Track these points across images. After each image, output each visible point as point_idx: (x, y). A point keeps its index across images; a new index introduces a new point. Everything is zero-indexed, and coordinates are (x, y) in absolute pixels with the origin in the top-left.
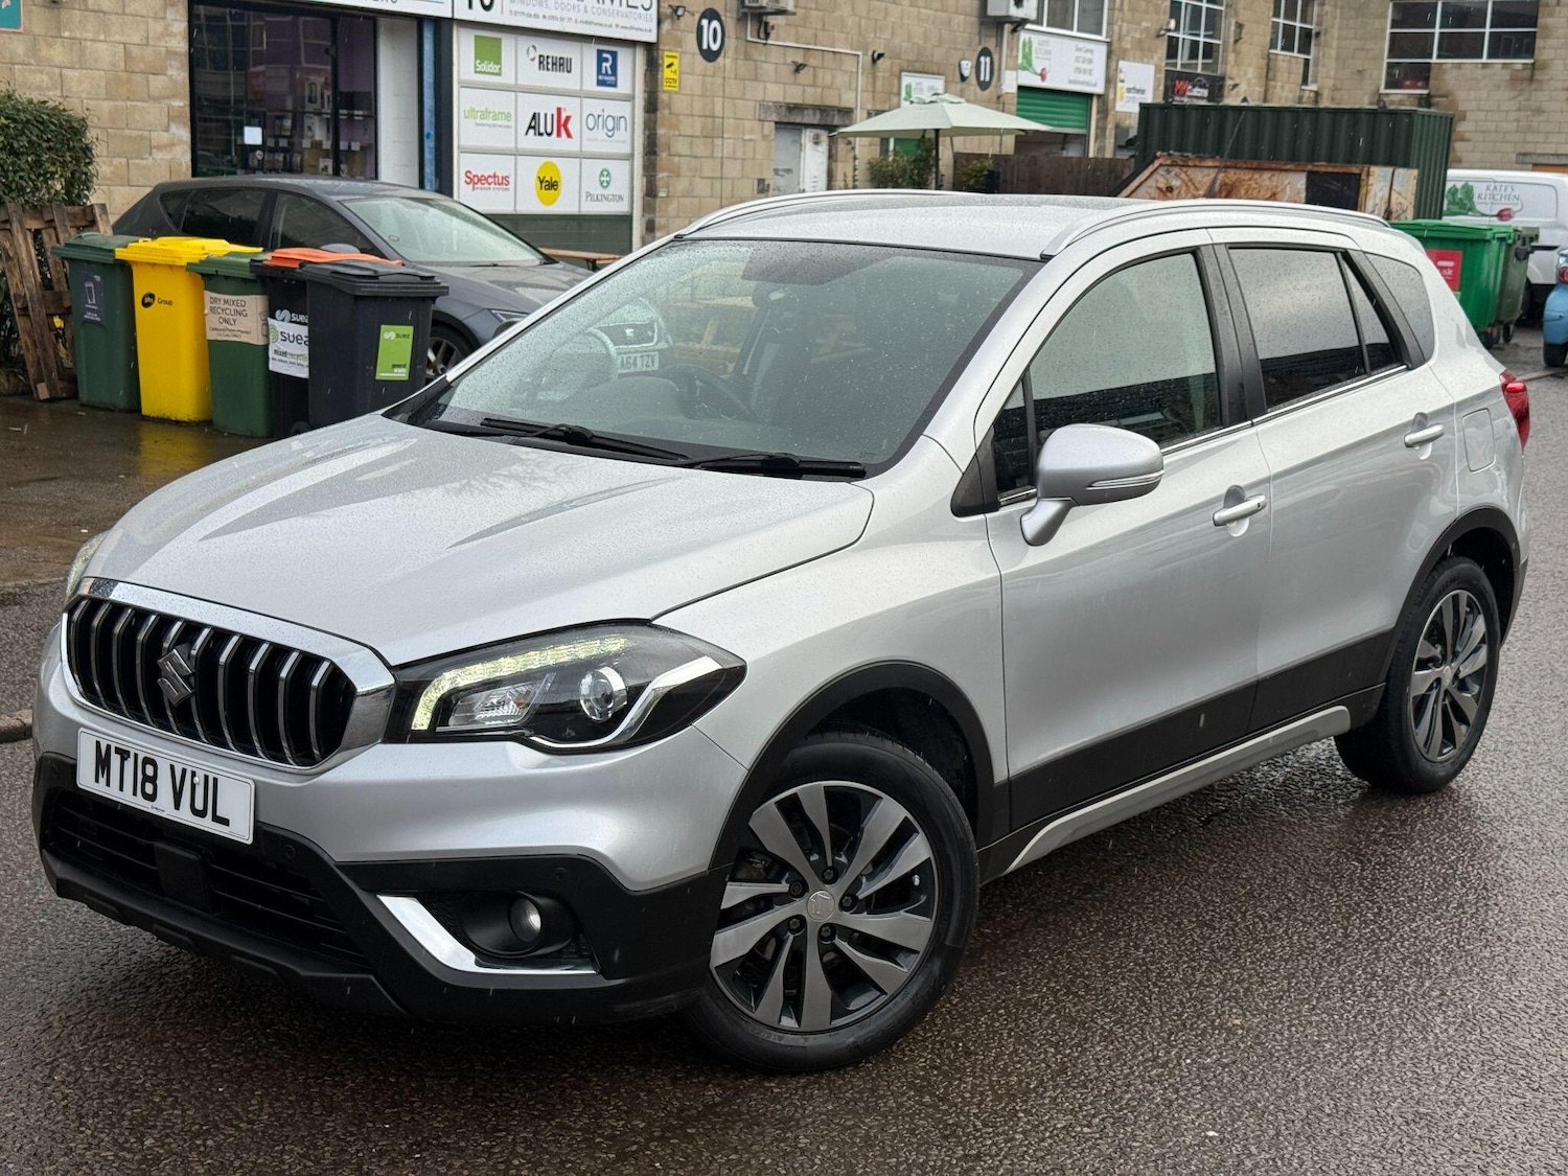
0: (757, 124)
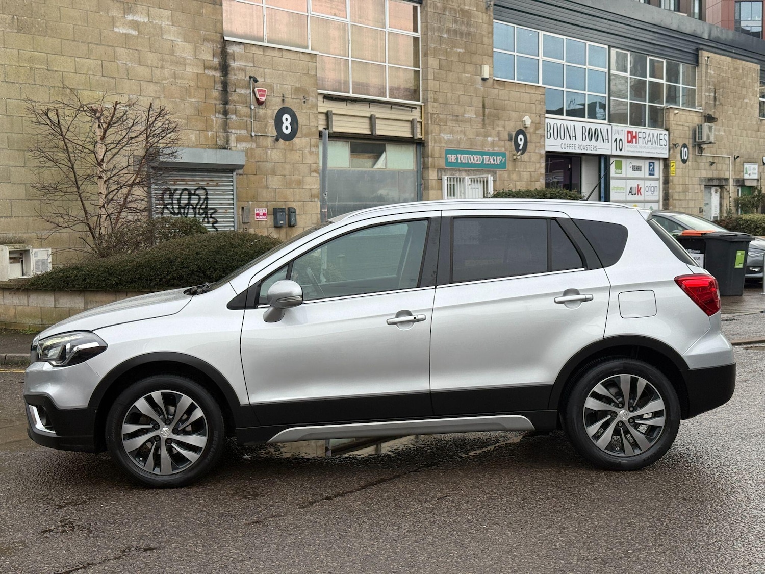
0: (699, 186)
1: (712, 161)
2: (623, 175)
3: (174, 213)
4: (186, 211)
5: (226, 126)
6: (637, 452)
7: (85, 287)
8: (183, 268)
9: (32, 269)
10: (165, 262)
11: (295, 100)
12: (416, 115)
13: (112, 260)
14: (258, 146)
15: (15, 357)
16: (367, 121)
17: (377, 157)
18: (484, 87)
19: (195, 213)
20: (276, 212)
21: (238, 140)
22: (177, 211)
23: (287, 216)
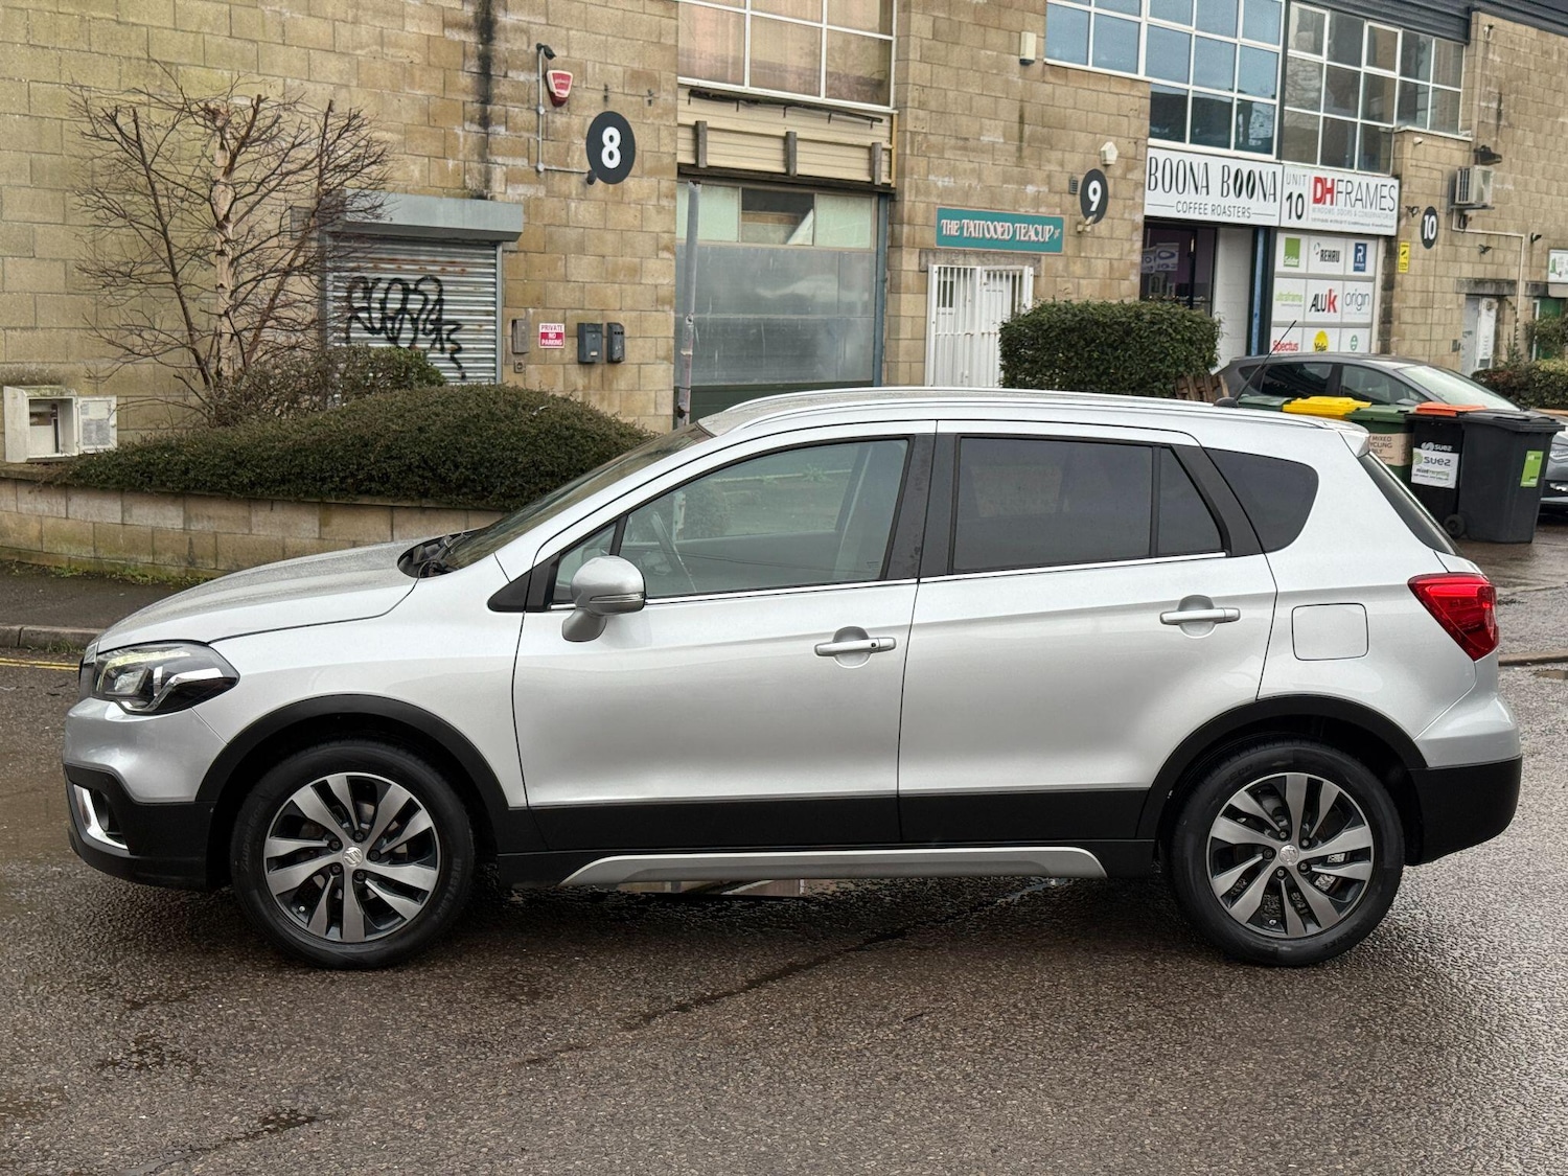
0: (1454, 296)
1: (1485, 244)
2: (1302, 270)
3: (372, 330)
4: (397, 326)
5: (484, 149)
6: (1312, 929)
7: (187, 487)
8: (391, 457)
9: (76, 439)
10: (353, 445)
11: (629, 98)
12: (879, 134)
13: (242, 433)
14: (550, 193)
15: (39, 633)
16: (779, 145)
17: (796, 222)
18: (1023, 77)
19: (416, 330)
20: (582, 331)
21: (511, 179)
22: (378, 326)
23: (605, 341)
